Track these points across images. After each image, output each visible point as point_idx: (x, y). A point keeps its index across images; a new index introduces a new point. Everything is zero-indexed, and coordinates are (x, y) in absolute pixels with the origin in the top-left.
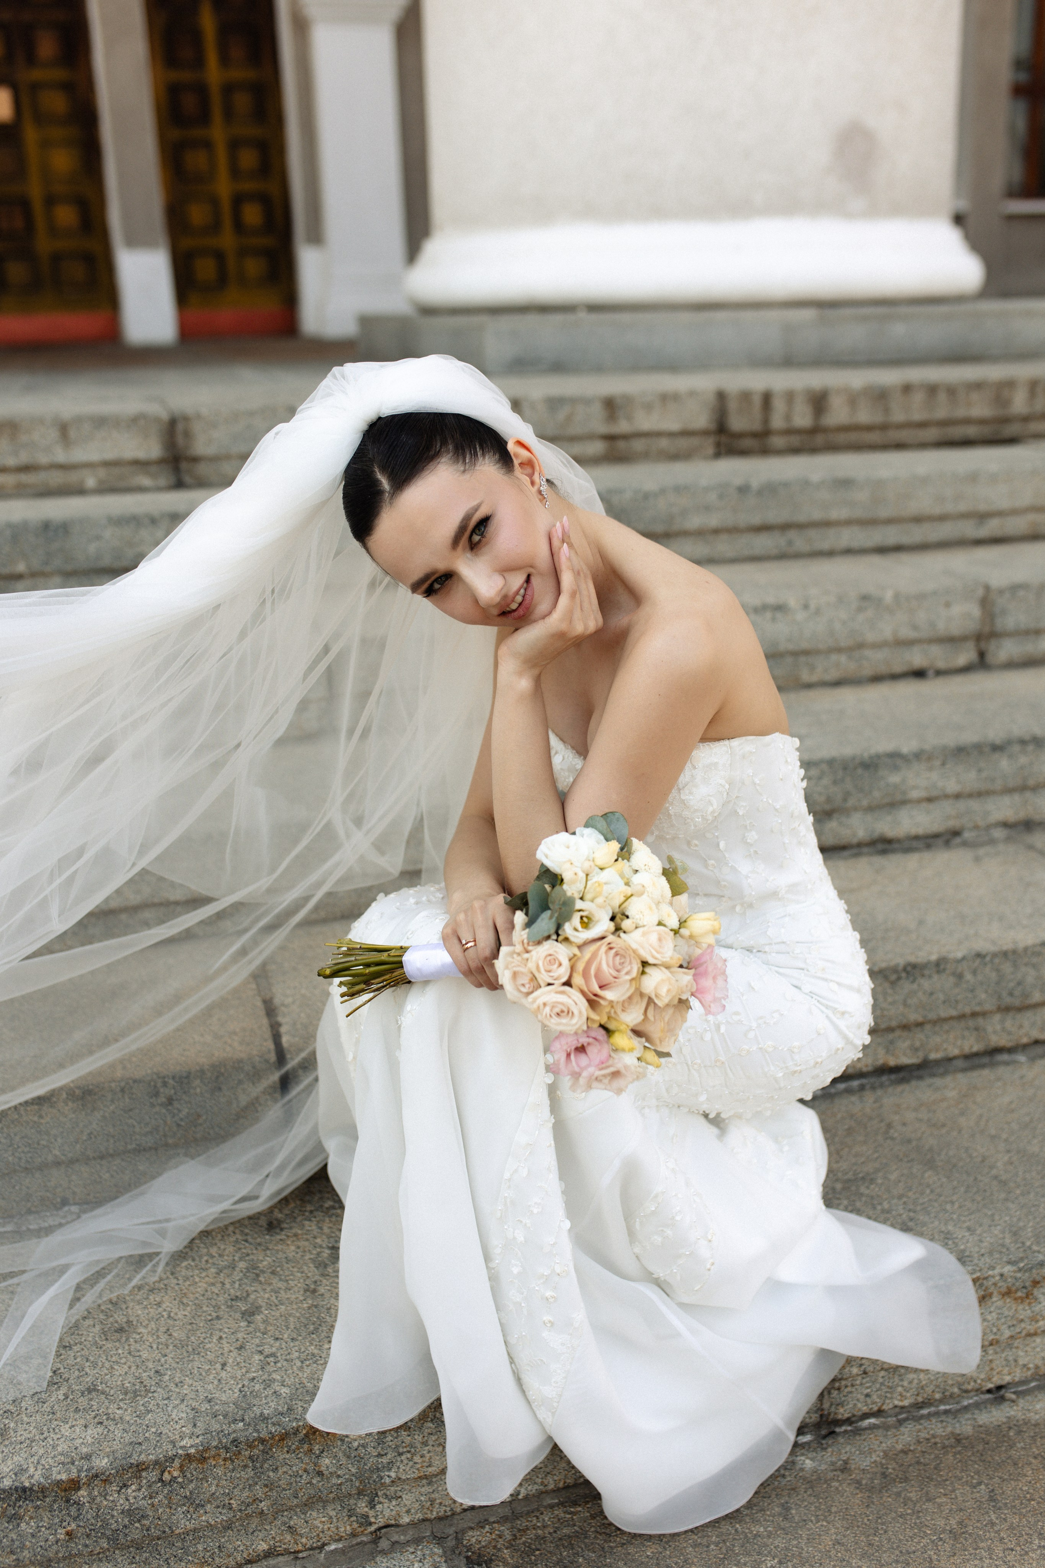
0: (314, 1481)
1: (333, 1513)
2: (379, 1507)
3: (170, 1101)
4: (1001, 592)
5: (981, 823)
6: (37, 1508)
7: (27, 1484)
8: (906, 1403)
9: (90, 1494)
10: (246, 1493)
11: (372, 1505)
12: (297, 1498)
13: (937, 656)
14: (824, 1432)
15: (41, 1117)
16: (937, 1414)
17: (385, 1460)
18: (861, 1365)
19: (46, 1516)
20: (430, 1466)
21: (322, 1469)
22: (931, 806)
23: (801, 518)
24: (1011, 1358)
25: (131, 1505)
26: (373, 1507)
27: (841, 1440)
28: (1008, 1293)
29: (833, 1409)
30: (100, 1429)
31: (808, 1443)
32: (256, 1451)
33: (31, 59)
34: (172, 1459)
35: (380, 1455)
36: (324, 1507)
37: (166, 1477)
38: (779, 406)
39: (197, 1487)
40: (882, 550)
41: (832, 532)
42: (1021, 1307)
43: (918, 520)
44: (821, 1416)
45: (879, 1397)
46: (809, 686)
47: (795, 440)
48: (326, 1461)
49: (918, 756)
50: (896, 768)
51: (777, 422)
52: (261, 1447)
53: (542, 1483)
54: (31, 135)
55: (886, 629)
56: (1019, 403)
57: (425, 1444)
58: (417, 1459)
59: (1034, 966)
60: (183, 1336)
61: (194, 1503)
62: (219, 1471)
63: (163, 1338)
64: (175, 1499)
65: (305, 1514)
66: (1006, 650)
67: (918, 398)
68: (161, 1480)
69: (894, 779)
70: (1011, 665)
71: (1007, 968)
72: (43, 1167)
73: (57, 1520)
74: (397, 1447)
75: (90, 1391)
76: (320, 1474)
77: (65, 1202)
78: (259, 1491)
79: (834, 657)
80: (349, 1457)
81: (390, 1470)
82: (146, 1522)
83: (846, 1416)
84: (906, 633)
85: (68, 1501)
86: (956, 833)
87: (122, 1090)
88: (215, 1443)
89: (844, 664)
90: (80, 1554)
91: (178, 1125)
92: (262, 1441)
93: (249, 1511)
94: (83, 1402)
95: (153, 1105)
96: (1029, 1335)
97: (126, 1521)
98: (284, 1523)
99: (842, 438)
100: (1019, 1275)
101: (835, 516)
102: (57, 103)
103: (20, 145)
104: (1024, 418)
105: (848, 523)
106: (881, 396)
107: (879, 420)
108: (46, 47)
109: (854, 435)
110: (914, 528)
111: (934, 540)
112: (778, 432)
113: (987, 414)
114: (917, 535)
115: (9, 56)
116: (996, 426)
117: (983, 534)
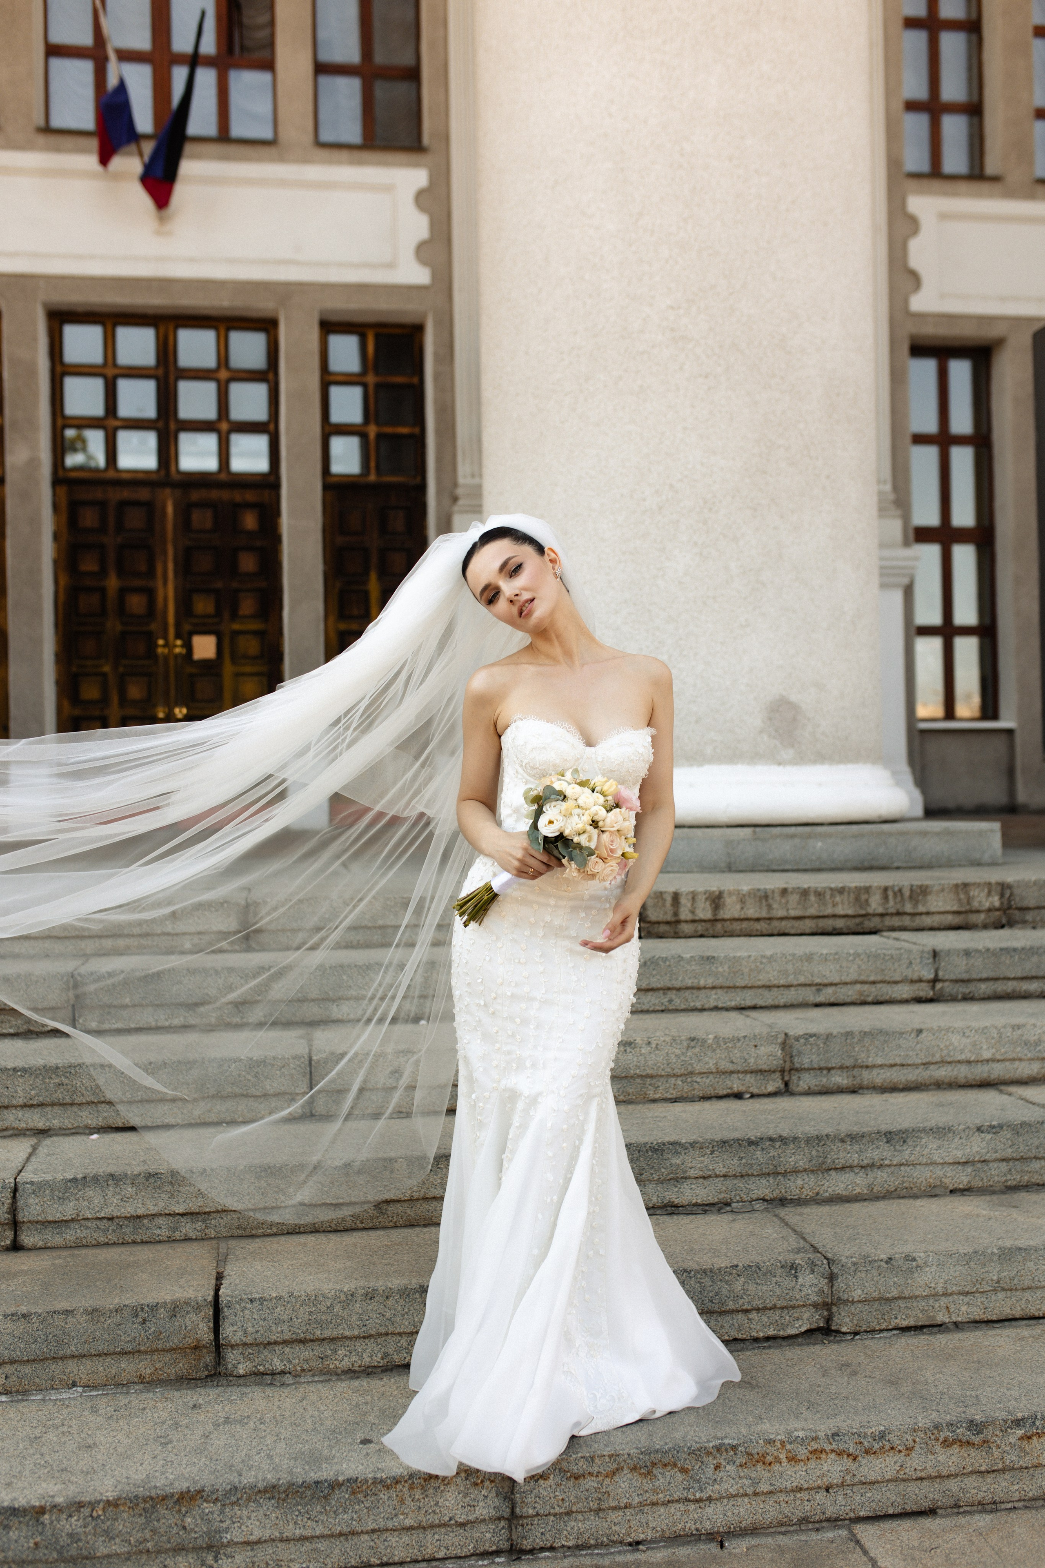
0: (181, 1533)
1: (191, 1561)
2: (220, 1562)
3: (144, 1321)
4: (797, 1039)
5: (745, 1198)
6: (20, 1522)
7: (17, 1506)
8: (570, 1544)
9: (50, 1518)
10: (140, 1535)
11: (216, 1559)
12: (169, 1543)
13: (752, 1083)
14: (514, 1558)
15: (66, 1323)
16: (592, 1554)
17: (224, 1525)
18: (535, 1508)
19: (24, 1528)
20: (251, 1534)
21: (186, 1525)
22: (706, 1182)
23: (678, 984)
24: (644, 1521)
25: (73, 1530)
26: (216, 1561)
27: (523, 1562)
28: (634, 1469)
29: (519, 1541)
30: (63, 1486)
31: (502, 1563)
32: (147, 1505)
33: (234, 615)
34: (99, 1502)
35: (221, 1521)
36: (186, 1555)
37: (95, 1514)
38: (729, 901)
39: (112, 1525)
40: (741, 1009)
41: (702, 993)
42: (645, 1481)
43: (769, 987)
44: (512, 1545)
45: (551, 1536)
46: (654, 1101)
47: (700, 928)
48: (189, 1520)
49: (693, 1145)
50: (677, 1153)
51: (685, 914)
52: (151, 1503)
53: (324, 1563)
54: (228, 669)
55: (710, 1062)
56: (875, 904)
57: (249, 1518)
58: (243, 1528)
59: (727, 1282)
60: (123, 1451)
61: (109, 1536)
62: (125, 1515)
63: (112, 1451)
64: (99, 1530)
65: (175, 1557)
66: (806, 1081)
67: (794, 898)
68: (91, 1516)
69: (676, 1161)
70: (809, 1093)
71: (707, 1281)
72: (63, 1358)
73: (30, 1533)
74: (232, 1517)
75: (62, 1470)
76: (184, 1528)
77: (74, 1385)
78: (148, 1534)
79: (672, 1080)
80: (202, 1519)
81: (227, 1533)
82: (80, 1544)
83: (529, 1547)
84: (725, 1065)
85: (38, 1521)
86: (728, 1204)
87: (116, 1311)
88: (124, 1496)
89: (680, 1086)
90: (41, 1561)
91: (148, 1338)
92: (152, 1498)
93: (141, 1547)
94: (57, 1474)
95: (134, 1323)
96: (653, 1504)
97: (69, 1541)
98: (162, 1562)
99: (737, 926)
100: (641, 1457)
101: (702, 983)
102: (251, 646)
103: (219, 676)
104: (882, 915)
105: (714, 988)
106: (764, 897)
107: (764, 914)
108: (247, 606)
109: (745, 925)
110: (766, 993)
111: (782, 1002)
112: (686, 922)
113: (850, 912)
114: (768, 998)
115: (218, 613)
116: (858, 920)
117: (820, 999)
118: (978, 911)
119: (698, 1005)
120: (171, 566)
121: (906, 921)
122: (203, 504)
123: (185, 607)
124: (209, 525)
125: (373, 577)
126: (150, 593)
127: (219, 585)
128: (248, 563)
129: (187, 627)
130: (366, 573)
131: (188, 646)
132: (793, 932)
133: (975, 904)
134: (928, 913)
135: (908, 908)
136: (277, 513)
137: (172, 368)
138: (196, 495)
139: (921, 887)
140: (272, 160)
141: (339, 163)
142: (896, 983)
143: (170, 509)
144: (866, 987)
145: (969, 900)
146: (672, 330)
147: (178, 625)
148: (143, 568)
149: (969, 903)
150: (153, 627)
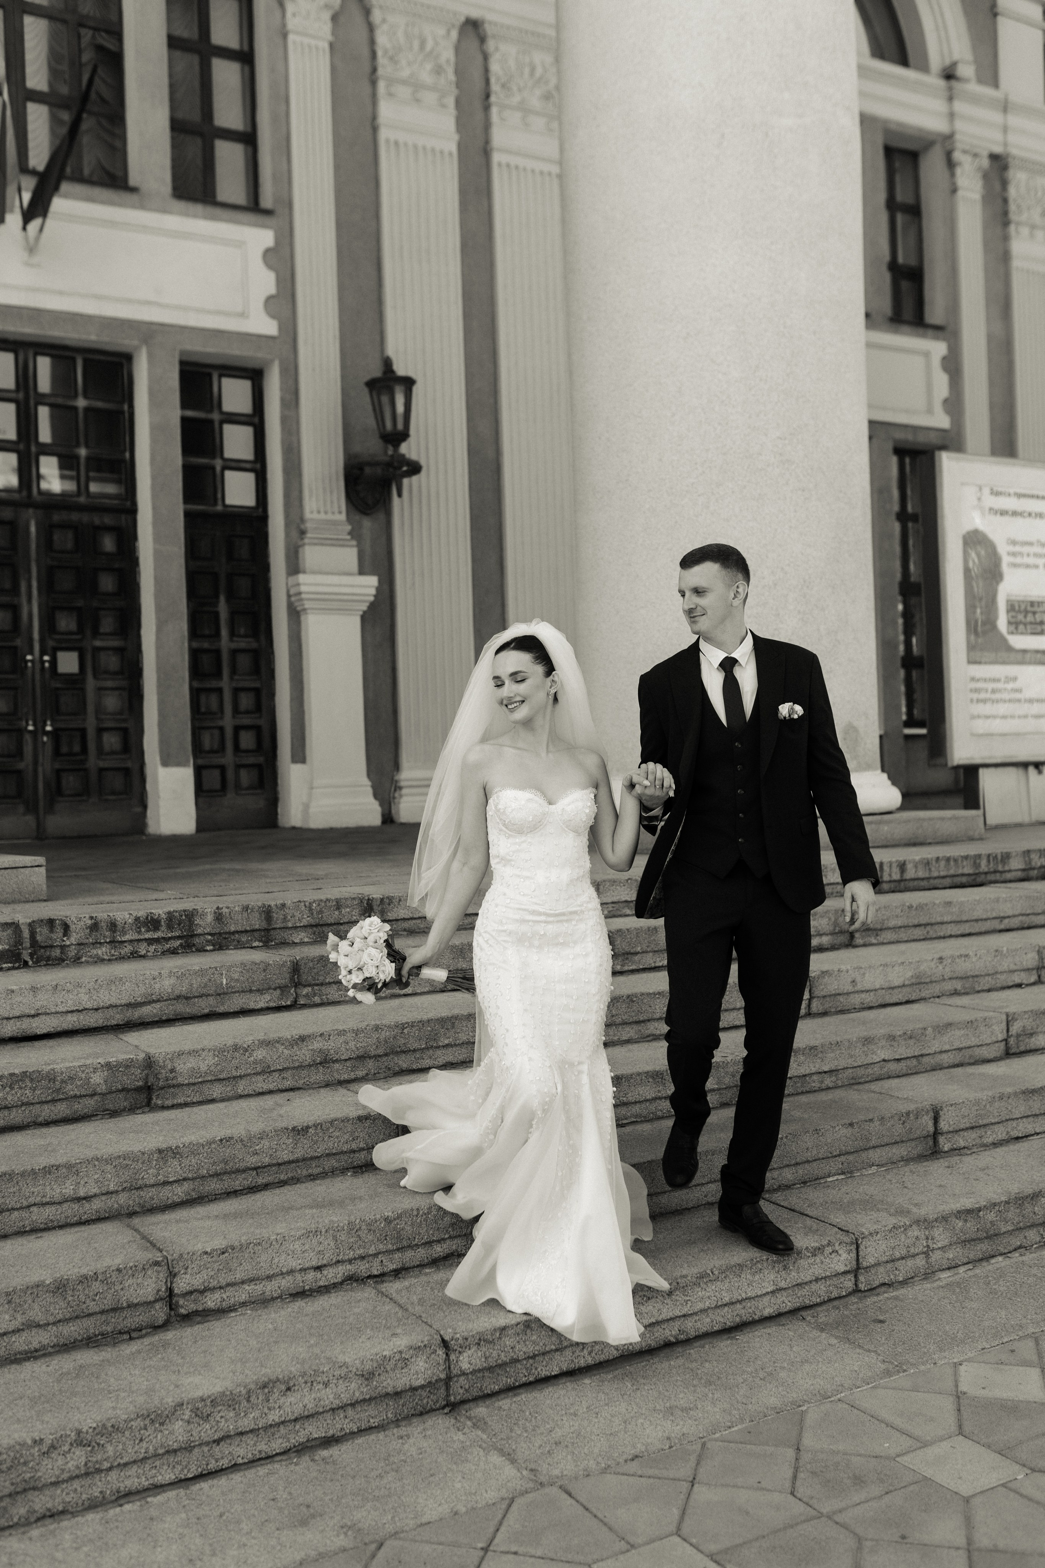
10: (1018, 1219)
13: (1024, 977)
15: (870, 1127)
21: (1036, 1211)
23: (933, 921)
25: (992, 1219)
33: (96, 633)
39: (1007, 1214)
40: (963, 935)
41: (944, 927)
43: (977, 921)
47: (892, 885)
48: (1037, 1208)
54: (91, 683)
61: (1006, 1221)
62: (1012, 1208)
64: (1002, 1218)
67: (943, 863)
68: (999, 1210)
72: (869, 1149)
73: (975, 1223)
78: (1021, 1218)
82: (995, 1227)
84: (1013, 967)
85: (978, 1216)
87: (893, 1117)
88: (1010, 1198)
91: (906, 1133)
92: (1023, 1197)
97: (991, 1226)
99: (911, 884)
101: (945, 919)
102: (112, 662)
103: (83, 690)
104: (986, 873)
105: (951, 922)
106: (927, 863)
107: (927, 875)
108: (108, 624)
109: (916, 883)
110: (975, 924)
111: (983, 930)
112: (886, 882)
113: (971, 871)
114: (977, 927)
115: (81, 629)
116: (973, 877)
117: (1002, 927)
118: (1034, 869)
119: (942, 934)
120: (35, 584)
121: (998, 877)
122: (63, 526)
123: (49, 625)
124: (70, 545)
125: (222, 599)
126: (15, 610)
127: (80, 603)
128: (107, 583)
129: (51, 643)
130: (217, 597)
131: (54, 662)
132: (940, 886)
133: (1033, 864)
134: (1010, 871)
135: (1000, 868)
136: (134, 537)
137: (32, 393)
138: (56, 517)
139: (1007, 853)
140: (133, 207)
141: (195, 216)
142: (1039, 914)
143: (33, 529)
144: (1024, 918)
145: (1030, 861)
146: (781, 454)
147: (42, 640)
148: (7, 585)
149: (1030, 863)
150: (18, 642)
